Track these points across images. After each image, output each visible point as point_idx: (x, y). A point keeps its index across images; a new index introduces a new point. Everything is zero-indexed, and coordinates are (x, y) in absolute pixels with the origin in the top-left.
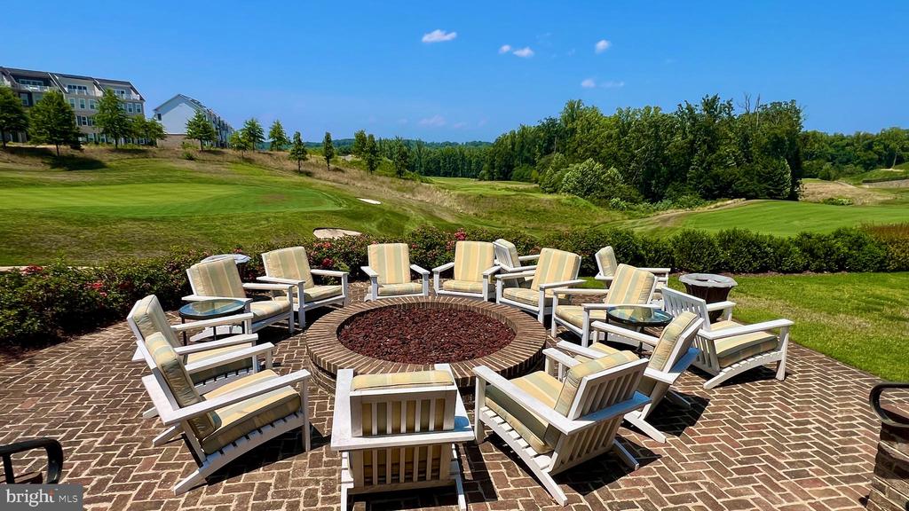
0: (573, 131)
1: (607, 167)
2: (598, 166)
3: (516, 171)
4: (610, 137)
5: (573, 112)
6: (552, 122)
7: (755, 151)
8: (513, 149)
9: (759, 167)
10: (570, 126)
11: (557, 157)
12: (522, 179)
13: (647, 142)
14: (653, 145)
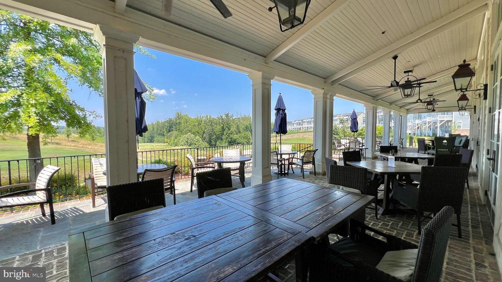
0: (180, 123)
1: (196, 136)
2: (193, 135)
3: (156, 139)
4: (195, 125)
5: (179, 117)
6: (171, 120)
7: (241, 130)
8: (153, 130)
9: (243, 135)
10: (178, 121)
11: (175, 133)
12: (159, 142)
13: (208, 127)
14: (210, 128)
